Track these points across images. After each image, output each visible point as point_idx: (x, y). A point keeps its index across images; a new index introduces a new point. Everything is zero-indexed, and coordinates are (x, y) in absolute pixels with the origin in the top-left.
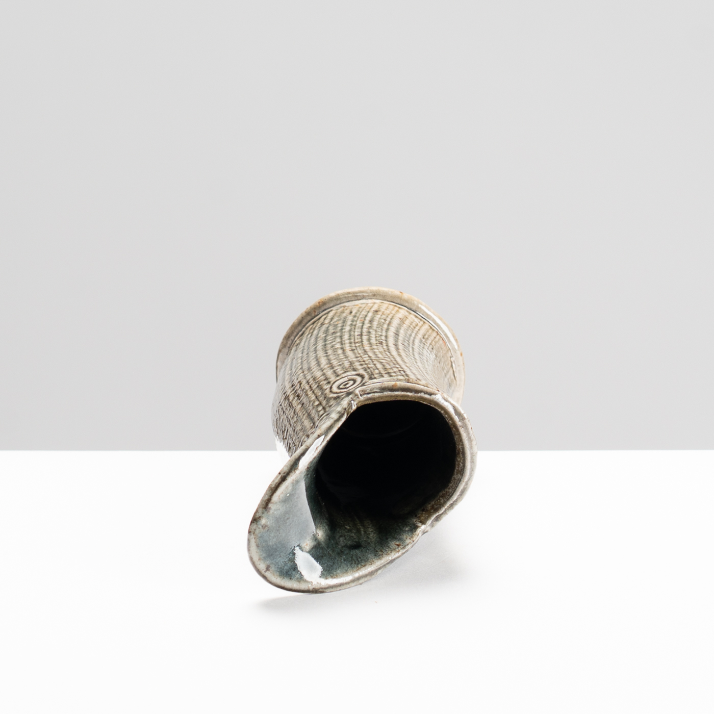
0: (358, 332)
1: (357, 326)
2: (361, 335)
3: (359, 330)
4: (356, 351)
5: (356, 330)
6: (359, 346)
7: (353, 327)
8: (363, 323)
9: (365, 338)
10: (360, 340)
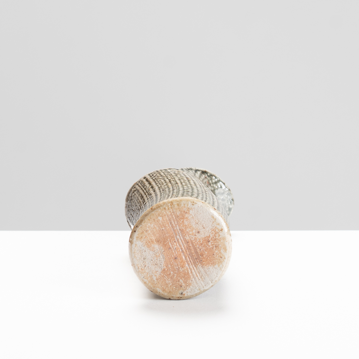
0: (175, 191)
1: (175, 193)
2: (173, 190)
3: (174, 192)
4: (175, 183)
5: (176, 191)
6: (174, 185)
7: (178, 192)
8: (172, 194)
9: (171, 189)
10: (174, 188)
